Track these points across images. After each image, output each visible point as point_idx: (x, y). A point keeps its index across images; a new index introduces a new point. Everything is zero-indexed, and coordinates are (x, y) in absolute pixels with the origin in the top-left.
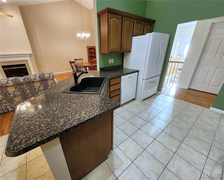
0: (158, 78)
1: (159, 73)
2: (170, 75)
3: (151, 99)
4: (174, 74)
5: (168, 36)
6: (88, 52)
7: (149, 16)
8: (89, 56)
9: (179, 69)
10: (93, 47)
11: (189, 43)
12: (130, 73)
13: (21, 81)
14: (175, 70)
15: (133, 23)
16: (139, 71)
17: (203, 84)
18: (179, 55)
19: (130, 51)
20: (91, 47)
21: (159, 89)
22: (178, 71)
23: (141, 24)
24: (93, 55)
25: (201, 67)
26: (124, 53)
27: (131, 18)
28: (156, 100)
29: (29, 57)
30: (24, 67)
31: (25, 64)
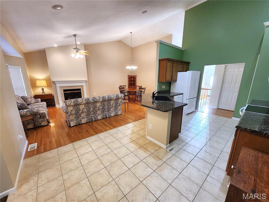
0: (196, 99)
1: (196, 96)
2: (203, 100)
3: (192, 114)
4: (205, 99)
5: (199, 72)
6: (128, 80)
7: (185, 60)
8: (129, 83)
9: (208, 96)
10: (133, 76)
11: (213, 75)
12: (179, 95)
13: (107, 98)
14: (206, 96)
15: (178, 65)
16: (183, 93)
17: (227, 104)
18: (207, 85)
19: (176, 81)
20: (132, 76)
21: (197, 107)
22: (208, 97)
23: (182, 65)
24: (132, 83)
25: (224, 92)
26: (171, 82)
27: (177, 62)
28: (196, 115)
29: (85, 83)
30: (80, 91)
31: (80, 89)
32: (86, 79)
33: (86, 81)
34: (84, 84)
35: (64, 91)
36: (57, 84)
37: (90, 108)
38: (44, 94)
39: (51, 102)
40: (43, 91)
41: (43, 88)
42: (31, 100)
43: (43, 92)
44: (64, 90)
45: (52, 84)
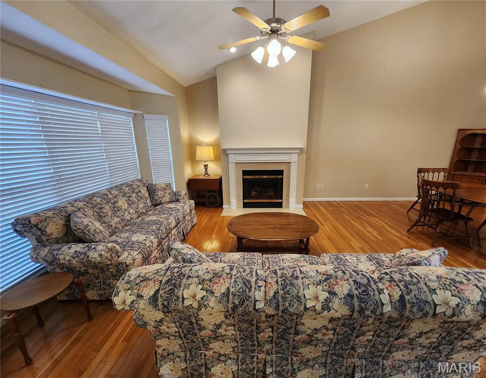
29: (297, 155)
30: (280, 177)
31: (282, 171)
32: (301, 144)
33: (301, 149)
34: (294, 158)
35: (245, 173)
36: (230, 156)
37: (258, 328)
38: (206, 177)
39: (215, 197)
40: (206, 169)
41: (206, 164)
42: (163, 193)
43: (206, 173)
44: (243, 171)
45: (222, 156)
